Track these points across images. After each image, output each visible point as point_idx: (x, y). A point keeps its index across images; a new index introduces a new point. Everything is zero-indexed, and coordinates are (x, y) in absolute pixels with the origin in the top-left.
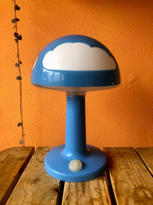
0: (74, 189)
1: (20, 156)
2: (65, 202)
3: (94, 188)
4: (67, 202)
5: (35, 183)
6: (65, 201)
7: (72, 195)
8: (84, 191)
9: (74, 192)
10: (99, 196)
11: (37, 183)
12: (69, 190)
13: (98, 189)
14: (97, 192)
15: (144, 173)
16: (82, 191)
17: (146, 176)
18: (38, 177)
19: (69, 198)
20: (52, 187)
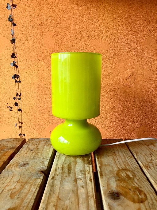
0: (60, 171)
1: (11, 146)
3: (79, 171)
4: (52, 181)
5: (23, 167)
6: (50, 180)
7: (57, 175)
8: (69, 173)
9: (60, 173)
10: (83, 176)
11: (25, 167)
12: (55, 172)
13: (84, 172)
14: (81, 173)
15: (129, 158)
16: (67, 173)
17: (130, 161)
18: (26, 162)
19: (54, 178)
20: (40, 170)
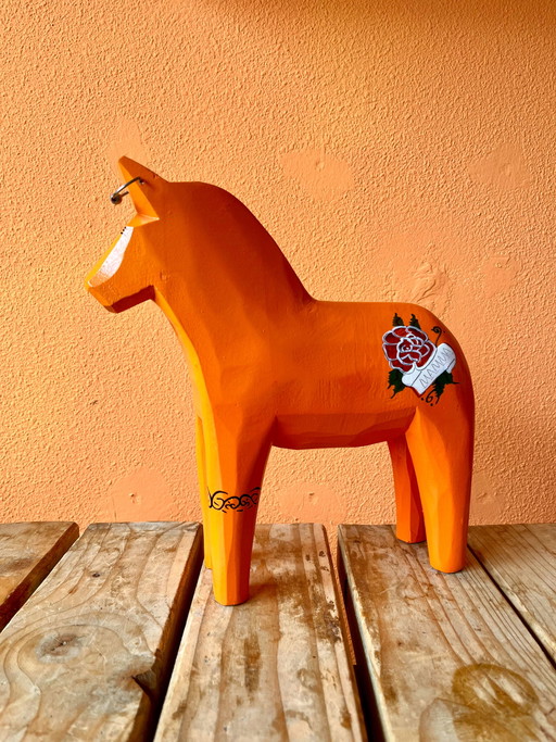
0: (212, 677)
1: (17, 556)
2: (171, 724)
3: (295, 673)
4: (177, 725)
5: (58, 654)
6: (169, 720)
7: (201, 698)
8: (251, 684)
9: (210, 686)
10: (311, 702)
11: (65, 653)
12: (191, 680)
13: (313, 677)
14: (304, 684)
15: (492, 612)
16: (243, 683)
18: (71, 632)
19: (187, 712)
20: (125, 668)
